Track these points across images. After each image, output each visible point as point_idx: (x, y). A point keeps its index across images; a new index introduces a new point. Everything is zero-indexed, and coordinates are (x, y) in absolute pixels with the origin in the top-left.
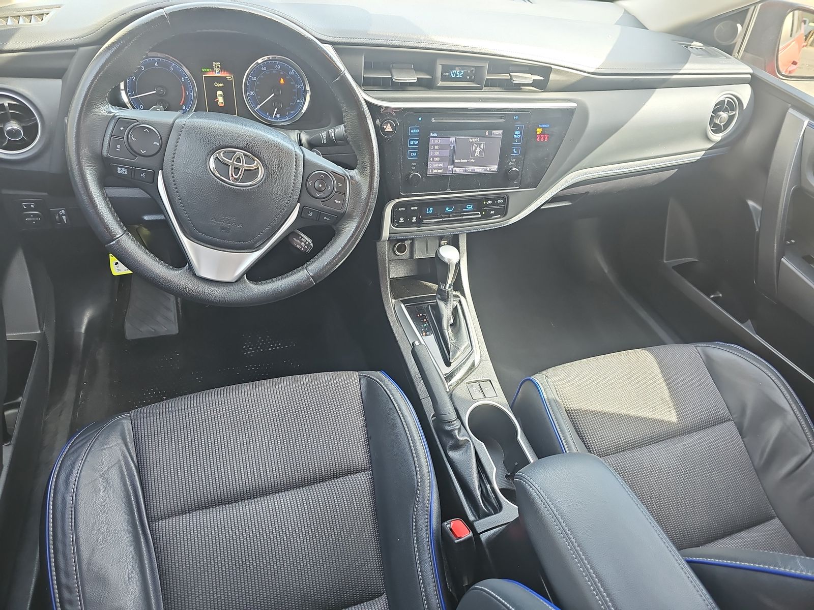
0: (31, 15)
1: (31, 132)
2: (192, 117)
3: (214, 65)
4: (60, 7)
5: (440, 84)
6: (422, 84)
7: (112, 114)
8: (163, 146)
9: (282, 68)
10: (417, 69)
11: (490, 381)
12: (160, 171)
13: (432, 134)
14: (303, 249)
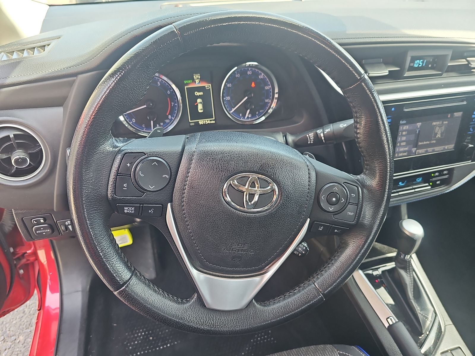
0: (34, 48)
1: (37, 158)
2: (200, 142)
3: (194, 77)
4: (60, 38)
5: (407, 74)
6: (393, 76)
7: (117, 149)
8: (173, 177)
9: (254, 73)
10: (387, 63)
11: (460, 348)
12: (169, 205)
13: (401, 122)
14: (300, 255)
